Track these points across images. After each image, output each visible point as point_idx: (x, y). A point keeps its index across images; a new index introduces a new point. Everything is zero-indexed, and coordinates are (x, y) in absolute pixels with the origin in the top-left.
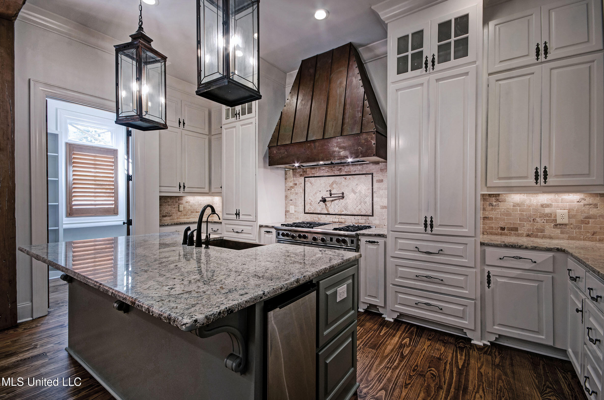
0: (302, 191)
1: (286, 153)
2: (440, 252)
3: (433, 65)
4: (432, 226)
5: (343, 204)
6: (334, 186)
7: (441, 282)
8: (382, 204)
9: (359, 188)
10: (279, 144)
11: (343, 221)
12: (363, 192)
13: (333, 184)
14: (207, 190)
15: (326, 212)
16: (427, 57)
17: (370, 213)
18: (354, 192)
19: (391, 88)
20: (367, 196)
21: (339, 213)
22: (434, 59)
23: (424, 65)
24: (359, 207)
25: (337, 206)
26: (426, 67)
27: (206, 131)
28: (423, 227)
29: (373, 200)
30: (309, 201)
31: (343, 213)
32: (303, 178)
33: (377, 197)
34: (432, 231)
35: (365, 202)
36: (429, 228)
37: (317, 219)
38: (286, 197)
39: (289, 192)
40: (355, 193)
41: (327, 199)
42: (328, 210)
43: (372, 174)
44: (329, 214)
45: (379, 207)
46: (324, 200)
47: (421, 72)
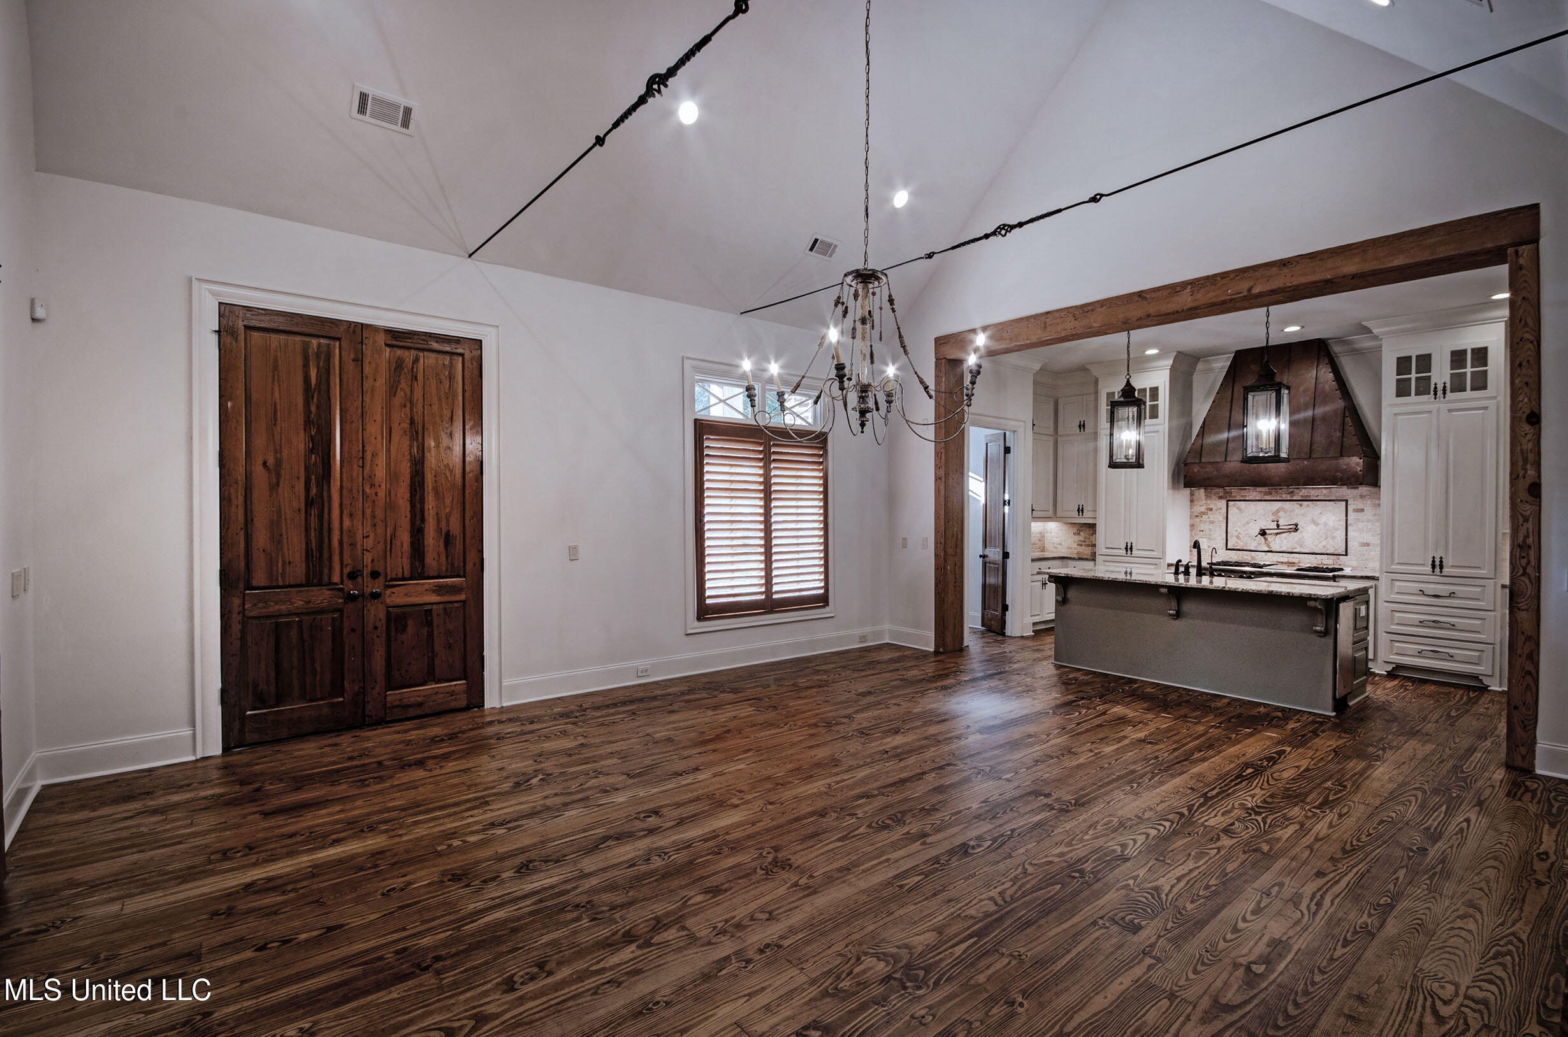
0: (1222, 518)
1: (1215, 472)
2: (1452, 595)
3: (1444, 393)
4: (1441, 567)
5: (1296, 539)
6: (1281, 514)
7: (1453, 627)
8: (1362, 541)
9: (1323, 519)
10: (1203, 460)
11: (1296, 561)
12: (1331, 523)
13: (1278, 511)
14: (1050, 513)
15: (1267, 549)
16: (1436, 384)
17: (1342, 550)
18: (1314, 522)
19: (1386, 412)
20: (1337, 529)
21: (1290, 550)
22: (1445, 387)
23: (1432, 393)
24: (1324, 543)
25: (1285, 542)
26: (1435, 394)
27: (1051, 431)
28: (1429, 568)
29: (1346, 535)
30: (1235, 534)
31: (1295, 551)
32: (1224, 502)
33: (1353, 531)
34: (1441, 572)
35: (1334, 538)
36: (1437, 569)
37: (1249, 558)
38: (1192, 526)
39: (1197, 520)
40: (1317, 524)
41: (1268, 532)
42: (1268, 546)
43: (1347, 501)
44: (1271, 552)
45: (1356, 544)
46: (1263, 533)
47: (1429, 398)
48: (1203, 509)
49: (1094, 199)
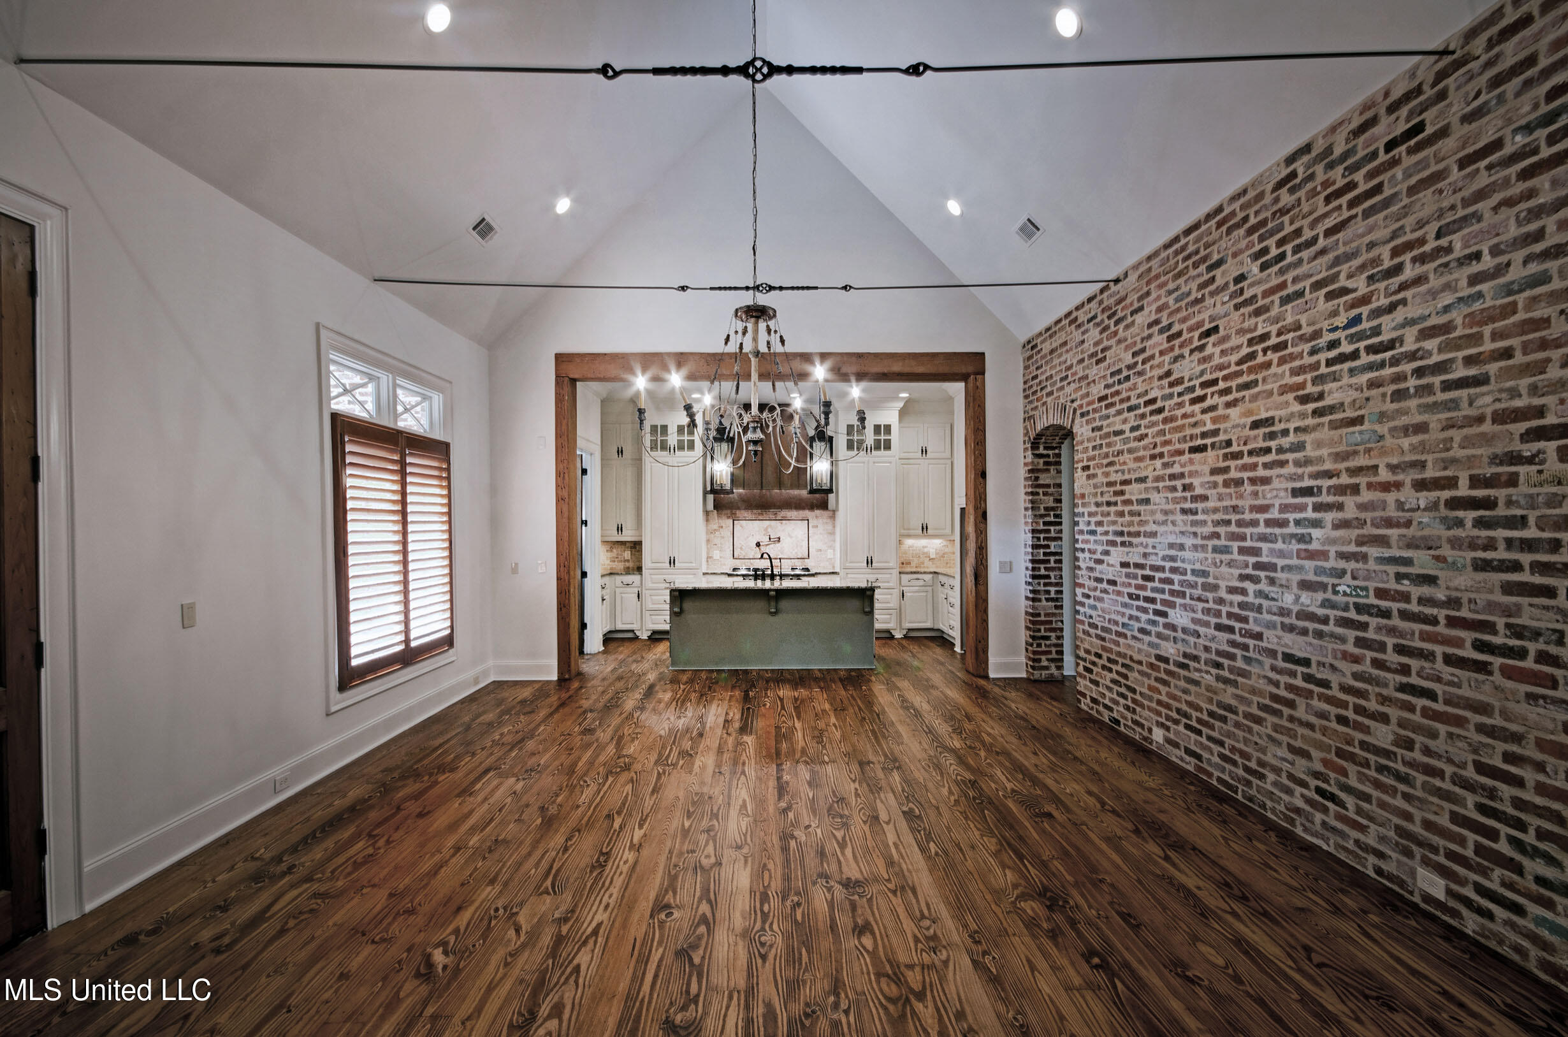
0: (730, 534)
3: (871, 451)
4: (872, 563)
5: (779, 548)
6: (769, 530)
8: (817, 548)
9: (795, 533)
12: (799, 537)
13: (767, 527)
16: (866, 444)
17: (806, 556)
18: (790, 536)
20: (803, 540)
22: (871, 447)
23: (865, 449)
24: (796, 550)
26: (867, 451)
28: (865, 564)
29: (808, 544)
31: (779, 557)
33: (812, 541)
35: (802, 546)
36: (870, 565)
38: (708, 541)
39: (712, 536)
41: (761, 544)
43: (806, 520)
45: (814, 550)
46: (758, 545)
47: (863, 453)
48: (716, 527)
49: (845, 288)
